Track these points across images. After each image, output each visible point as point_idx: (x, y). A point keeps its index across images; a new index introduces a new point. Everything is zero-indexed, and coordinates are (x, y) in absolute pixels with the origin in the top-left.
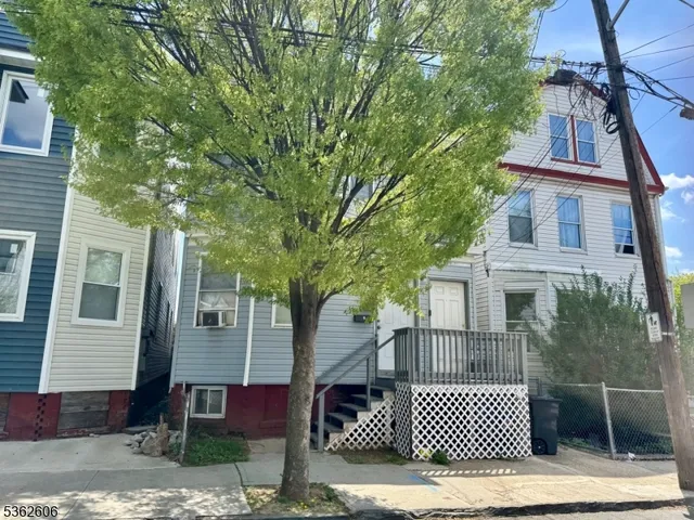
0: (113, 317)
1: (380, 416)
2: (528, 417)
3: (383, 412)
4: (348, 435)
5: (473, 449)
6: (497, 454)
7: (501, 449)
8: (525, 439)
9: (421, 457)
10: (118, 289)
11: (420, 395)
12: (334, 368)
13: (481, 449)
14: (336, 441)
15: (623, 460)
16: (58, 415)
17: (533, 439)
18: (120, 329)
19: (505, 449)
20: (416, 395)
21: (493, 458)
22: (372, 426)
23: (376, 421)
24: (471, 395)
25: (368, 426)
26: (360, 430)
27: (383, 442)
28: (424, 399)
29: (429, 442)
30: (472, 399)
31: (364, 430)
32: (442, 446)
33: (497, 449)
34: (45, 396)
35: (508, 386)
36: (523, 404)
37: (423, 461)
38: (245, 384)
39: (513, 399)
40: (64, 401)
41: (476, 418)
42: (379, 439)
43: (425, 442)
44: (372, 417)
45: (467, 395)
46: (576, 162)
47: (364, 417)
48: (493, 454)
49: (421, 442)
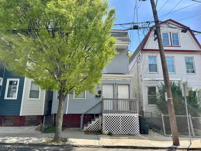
0: (38, 98)
1: (98, 122)
2: (138, 123)
3: (99, 121)
4: (89, 127)
5: (121, 132)
6: (128, 133)
7: (129, 132)
8: (137, 129)
9: (105, 133)
10: (39, 91)
11: (105, 116)
12: (90, 110)
13: (123, 132)
14: (85, 129)
15: (169, 136)
16: (24, 121)
17: (140, 129)
18: (40, 100)
19: (131, 132)
20: (104, 116)
21: (127, 134)
22: (95, 125)
23: (97, 123)
24: (120, 116)
25: (94, 125)
26: (92, 126)
27: (99, 129)
28: (106, 118)
29: (108, 129)
30: (120, 118)
31: (93, 126)
32: (111, 130)
33: (128, 132)
34: (21, 116)
35: (132, 114)
36: (137, 119)
37: (105, 134)
38: (66, 114)
39: (133, 118)
40: (26, 118)
41: (122, 123)
42: (98, 128)
43: (106, 129)
44: (96, 122)
45: (119, 116)
46: (172, 46)
47: (93, 122)
48: (127, 133)
49: (105, 129)
